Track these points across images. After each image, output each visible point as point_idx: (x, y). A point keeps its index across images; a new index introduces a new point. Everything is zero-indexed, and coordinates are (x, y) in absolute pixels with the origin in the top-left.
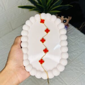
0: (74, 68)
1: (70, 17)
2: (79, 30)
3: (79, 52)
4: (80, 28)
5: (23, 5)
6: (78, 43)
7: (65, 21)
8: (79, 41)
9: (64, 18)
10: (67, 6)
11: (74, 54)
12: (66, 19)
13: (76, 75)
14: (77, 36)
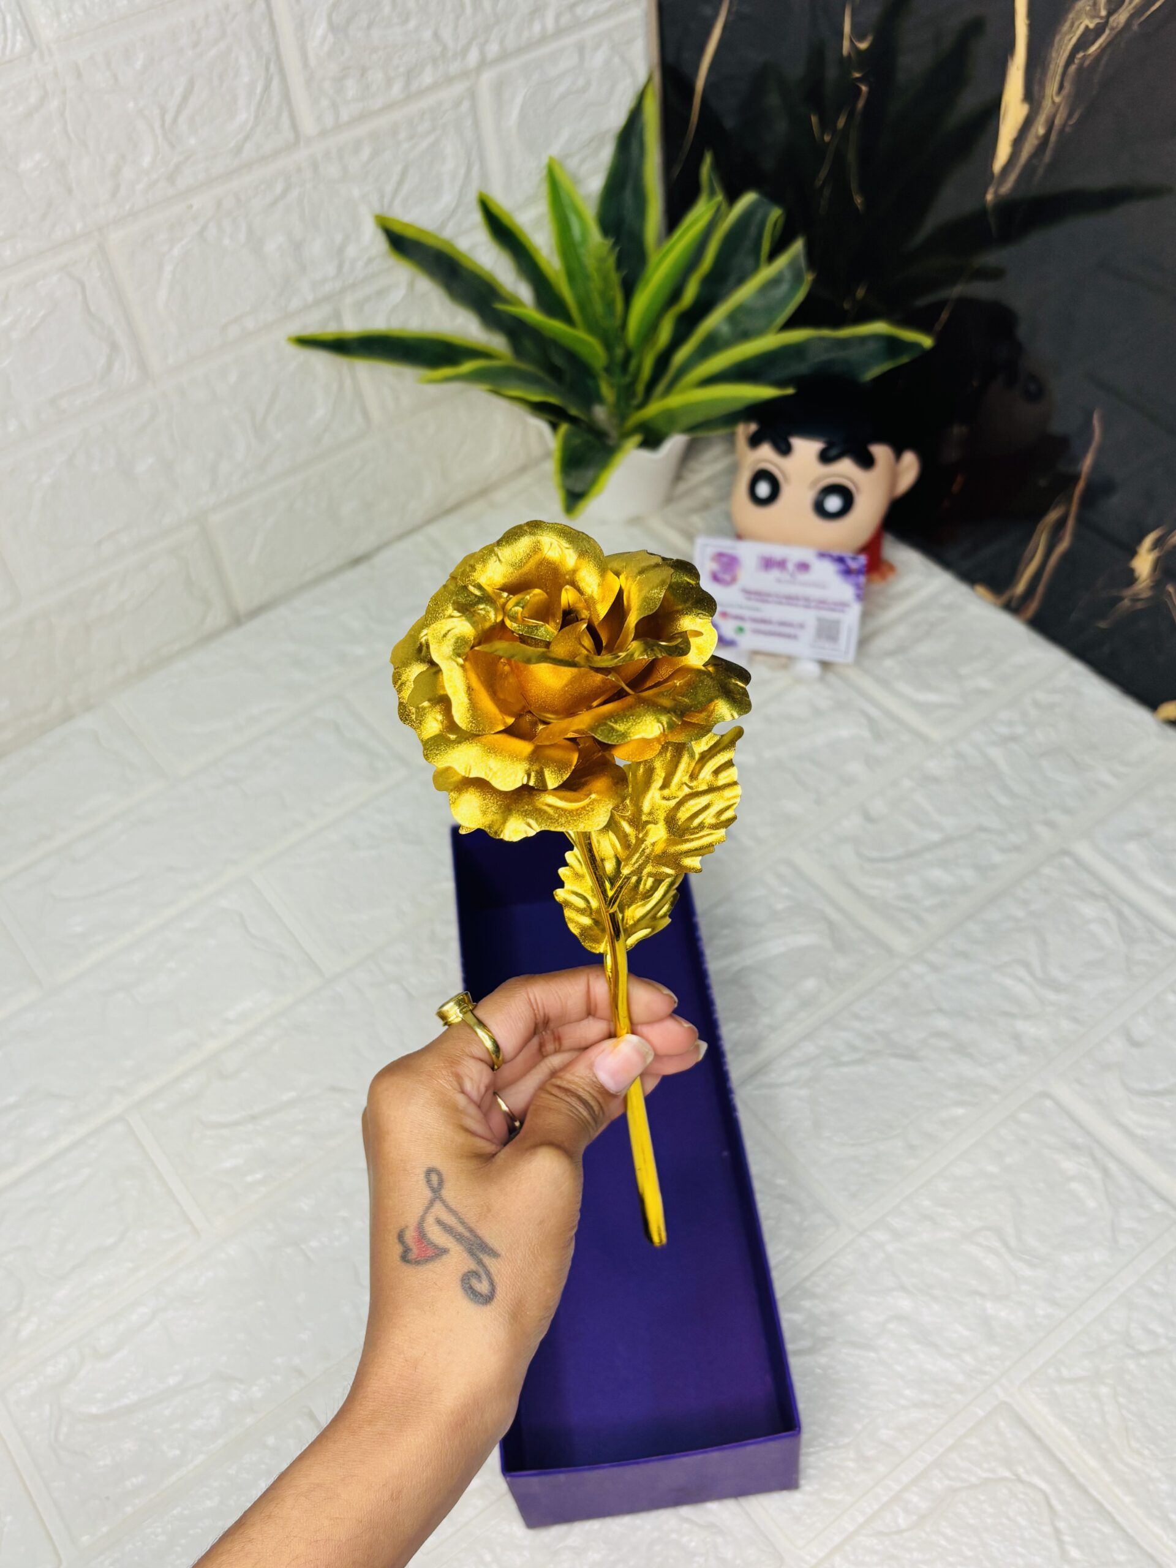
0: (941, 1034)
1: (898, 453)
2: (1013, 608)
3: (998, 858)
4: (1021, 587)
5: (352, 326)
6: (995, 753)
8: (1004, 730)
10: (863, 340)
11: (937, 874)
12: (845, 470)
13: (960, 1111)
14: (984, 683)
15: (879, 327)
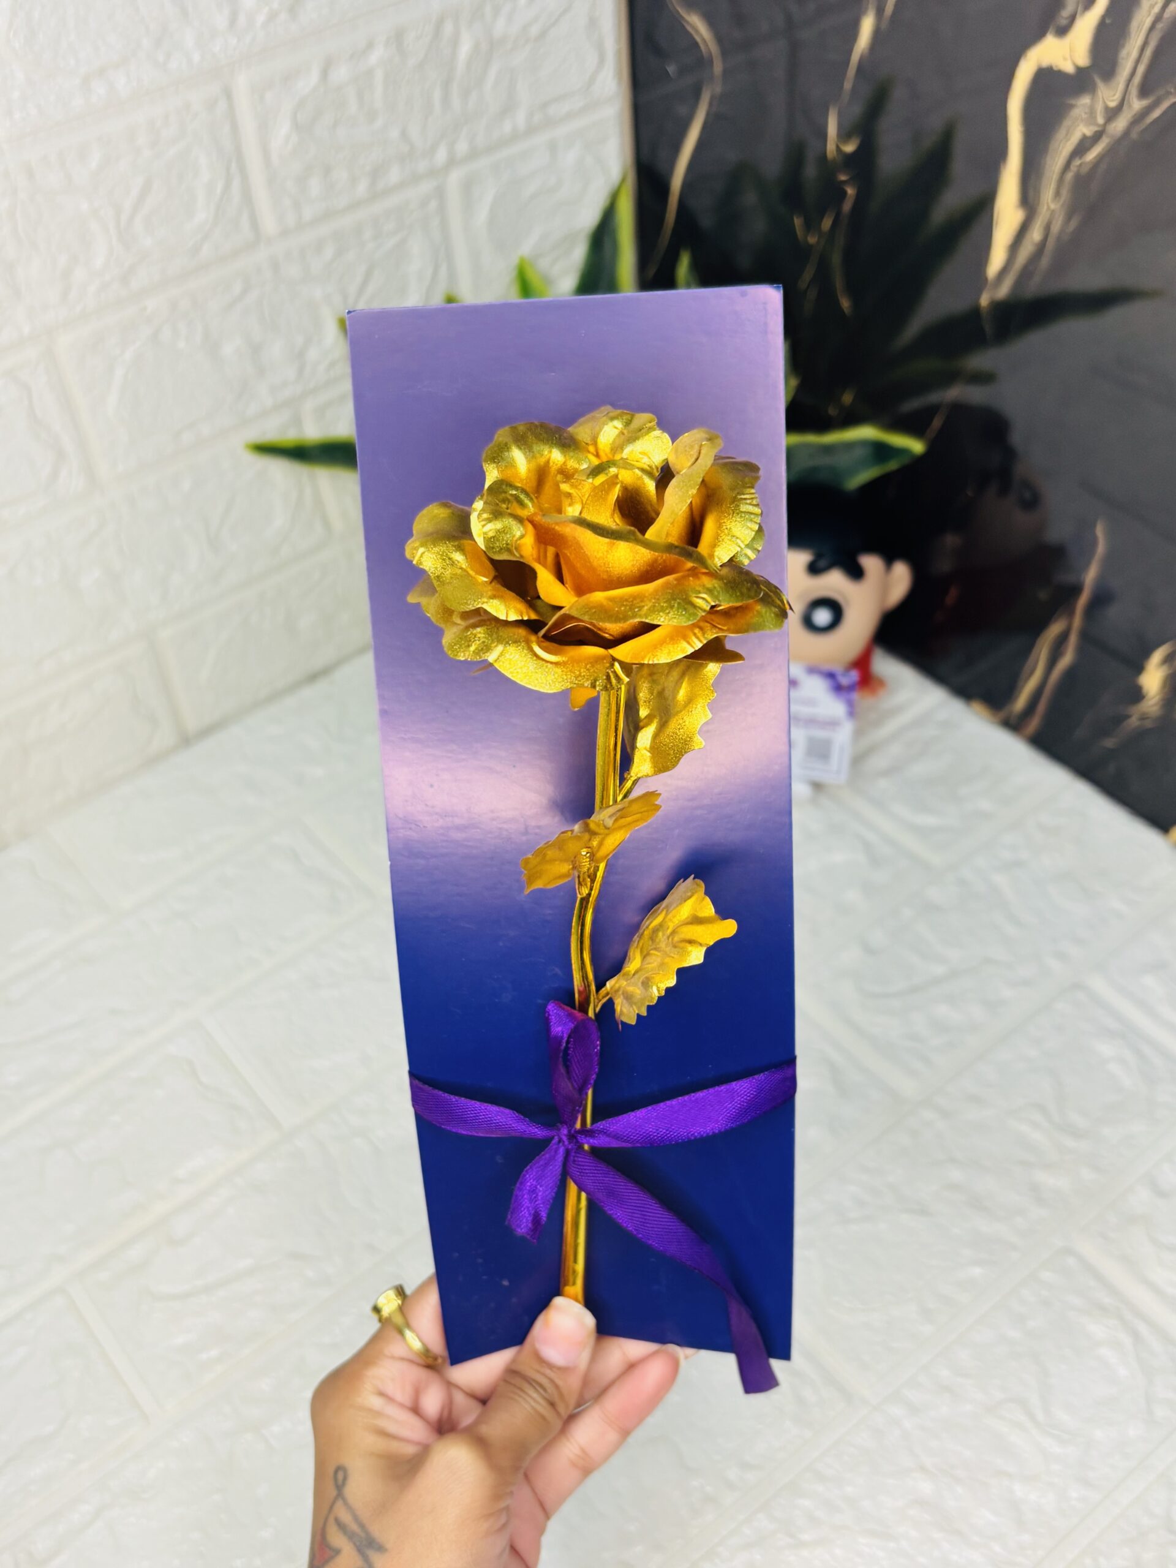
0: (953, 1187)
1: (889, 564)
2: (1013, 725)
3: (1008, 993)
4: (1020, 703)
5: (313, 432)
6: (1000, 879)
7: (822, 617)
8: (1008, 855)
9: (814, 569)
10: (849, 446)
11: (944, 1011)
13: (977, 1271)
14: (985, 804)
15: (867, 432)
